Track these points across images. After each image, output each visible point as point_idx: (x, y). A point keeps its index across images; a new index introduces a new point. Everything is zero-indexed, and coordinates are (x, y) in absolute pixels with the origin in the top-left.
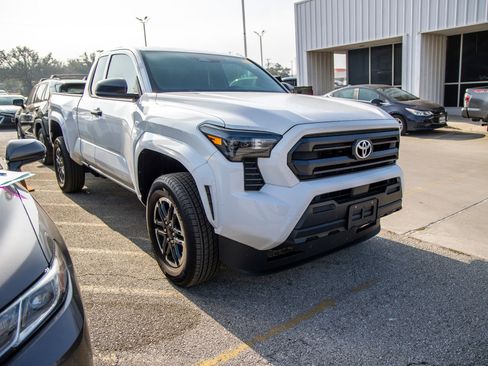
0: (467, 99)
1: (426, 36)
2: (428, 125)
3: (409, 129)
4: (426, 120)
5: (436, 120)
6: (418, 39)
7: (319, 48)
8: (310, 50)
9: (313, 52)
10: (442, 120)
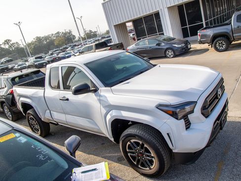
0: (199, 35)
1: (169, 8)
2: (184, 50)
3: (176, 54)
4: (182, 48)
5: (187, 47)
6: (166, 10)
7: (120, 23)
8: (115, 24)
9: (117, 25)
10: (189, 47)
